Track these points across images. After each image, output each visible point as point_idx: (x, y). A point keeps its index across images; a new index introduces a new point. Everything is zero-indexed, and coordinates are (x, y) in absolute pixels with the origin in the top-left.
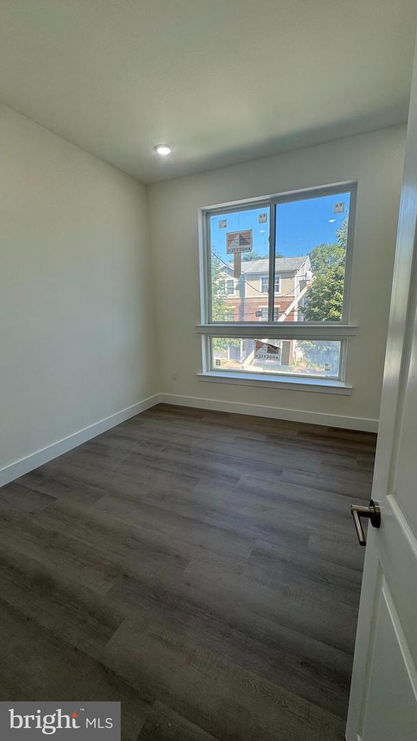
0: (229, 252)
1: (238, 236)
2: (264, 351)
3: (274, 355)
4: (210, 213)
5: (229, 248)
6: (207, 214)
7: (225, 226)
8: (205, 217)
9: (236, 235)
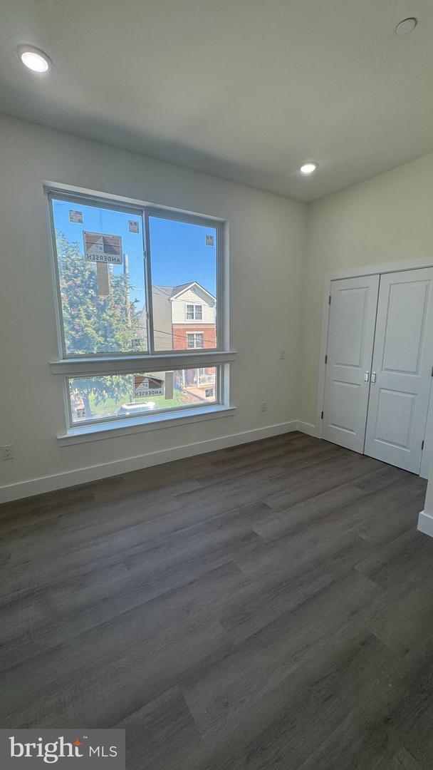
0: (88, 258)
1: (101, 239)
2: (144, 387)
3: (157, 390)
4: (55, 194)
5: (89, 254)
7: (80, 221)
9: (98, 237)
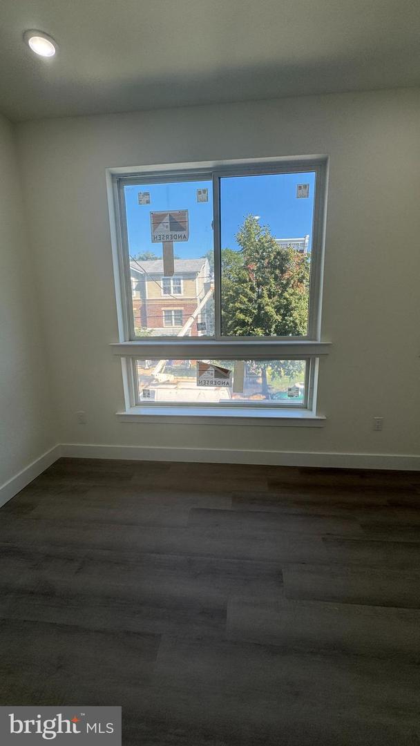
0: (154, 239)
1: (168, 217)
2: (211, 375)
3: (223, 380)
4: (126, 180)
5: (155, 234)
6: (120, 180)
7: (148, 202)
8: (116, 185)
9: (165, 215)
